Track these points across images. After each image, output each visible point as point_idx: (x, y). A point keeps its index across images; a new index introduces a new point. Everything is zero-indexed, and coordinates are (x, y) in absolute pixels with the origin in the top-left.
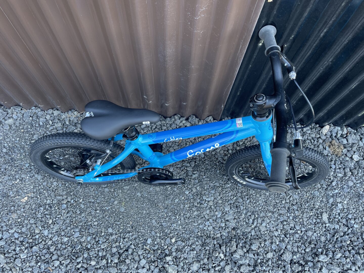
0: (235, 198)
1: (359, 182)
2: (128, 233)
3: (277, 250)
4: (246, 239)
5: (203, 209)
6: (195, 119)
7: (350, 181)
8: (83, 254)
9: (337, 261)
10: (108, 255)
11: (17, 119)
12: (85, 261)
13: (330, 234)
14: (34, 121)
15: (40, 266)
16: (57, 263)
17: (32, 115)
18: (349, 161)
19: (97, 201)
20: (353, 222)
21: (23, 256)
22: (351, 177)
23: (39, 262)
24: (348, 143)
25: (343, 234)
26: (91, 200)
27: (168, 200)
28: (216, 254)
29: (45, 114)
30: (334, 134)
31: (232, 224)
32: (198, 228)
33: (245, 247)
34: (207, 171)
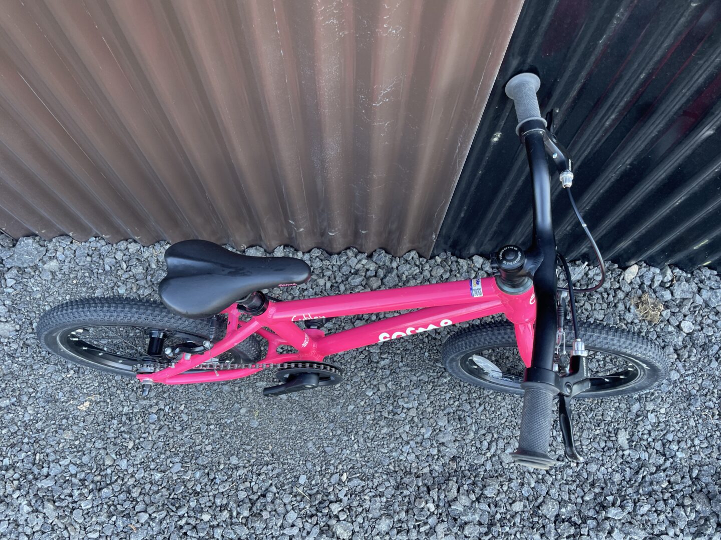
0: (457, 403)
1: (691, 372)
2: (265, 465)
3: (531, 498)
4: (475, 477)
5: (398, 422)
6: (385, 256)
7: (674, 371)
8: (188, 502)
9: (641, 518)
10: (231, 503)
11: (64, 261)
12: (192, 514)
13: (631, 468)
14: (94, 264)
15: (115, 522)
16: (144, 517)
17: (90, 253)
18: (674, 333)
19: (211, 409)
20: (676, 448)
21: (85, 505)
22: (676, 363)
23: (113, 515)
24: (674, 299)
25: (655, 469)
26: (199, 407)
27: (335, 407)
28: (420, 504)
29: (114, 251)
30: (648, 281)
31: (451, 450)
32: (389, 457)
33: (474, 492)
34: (406, 354)
